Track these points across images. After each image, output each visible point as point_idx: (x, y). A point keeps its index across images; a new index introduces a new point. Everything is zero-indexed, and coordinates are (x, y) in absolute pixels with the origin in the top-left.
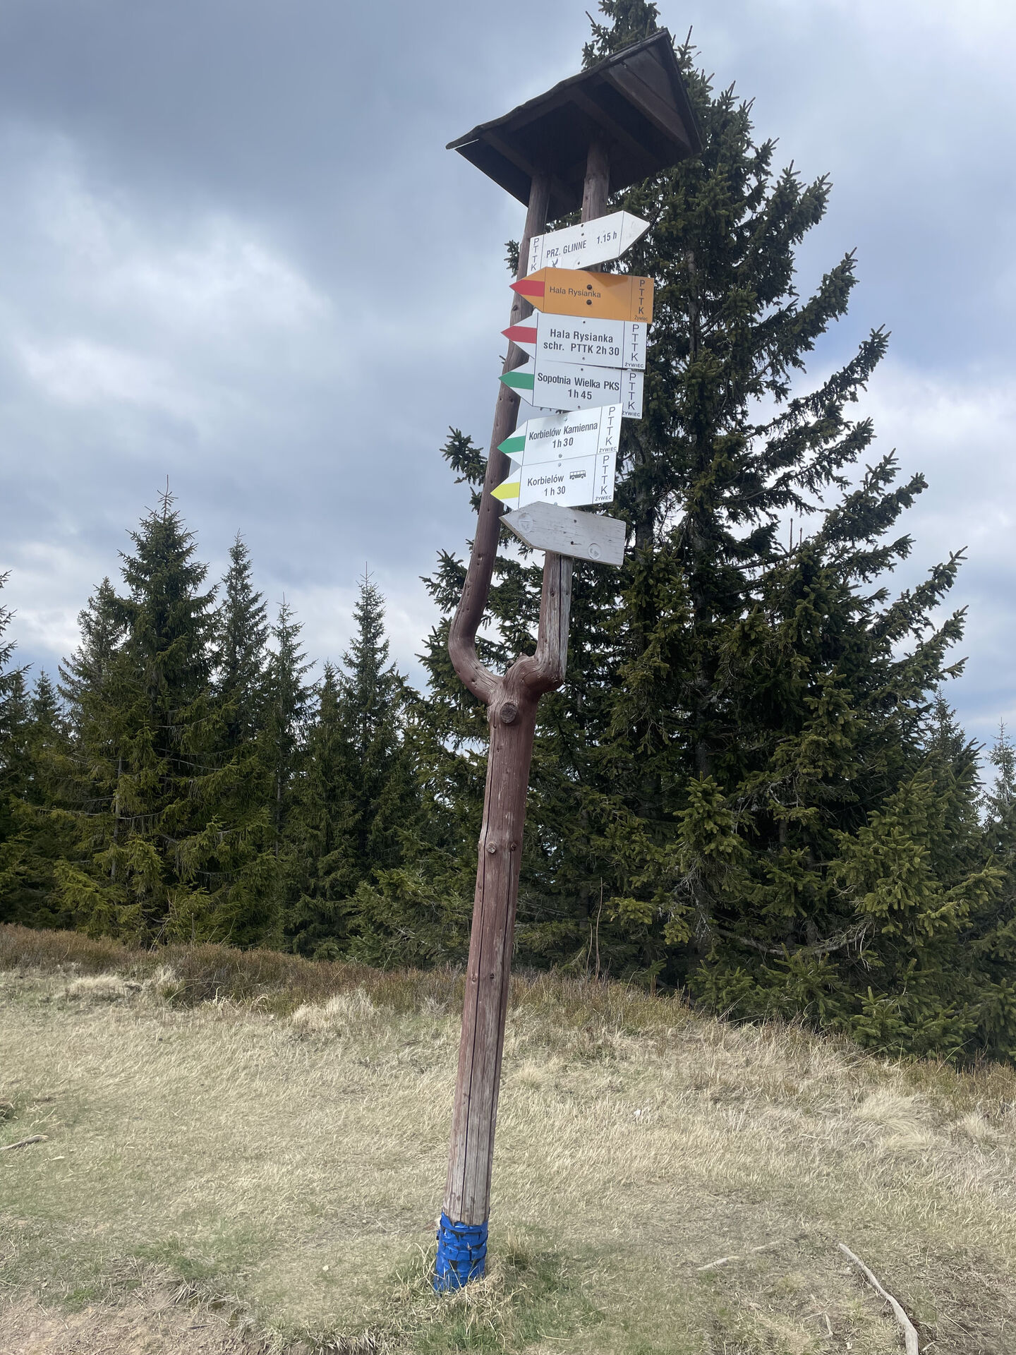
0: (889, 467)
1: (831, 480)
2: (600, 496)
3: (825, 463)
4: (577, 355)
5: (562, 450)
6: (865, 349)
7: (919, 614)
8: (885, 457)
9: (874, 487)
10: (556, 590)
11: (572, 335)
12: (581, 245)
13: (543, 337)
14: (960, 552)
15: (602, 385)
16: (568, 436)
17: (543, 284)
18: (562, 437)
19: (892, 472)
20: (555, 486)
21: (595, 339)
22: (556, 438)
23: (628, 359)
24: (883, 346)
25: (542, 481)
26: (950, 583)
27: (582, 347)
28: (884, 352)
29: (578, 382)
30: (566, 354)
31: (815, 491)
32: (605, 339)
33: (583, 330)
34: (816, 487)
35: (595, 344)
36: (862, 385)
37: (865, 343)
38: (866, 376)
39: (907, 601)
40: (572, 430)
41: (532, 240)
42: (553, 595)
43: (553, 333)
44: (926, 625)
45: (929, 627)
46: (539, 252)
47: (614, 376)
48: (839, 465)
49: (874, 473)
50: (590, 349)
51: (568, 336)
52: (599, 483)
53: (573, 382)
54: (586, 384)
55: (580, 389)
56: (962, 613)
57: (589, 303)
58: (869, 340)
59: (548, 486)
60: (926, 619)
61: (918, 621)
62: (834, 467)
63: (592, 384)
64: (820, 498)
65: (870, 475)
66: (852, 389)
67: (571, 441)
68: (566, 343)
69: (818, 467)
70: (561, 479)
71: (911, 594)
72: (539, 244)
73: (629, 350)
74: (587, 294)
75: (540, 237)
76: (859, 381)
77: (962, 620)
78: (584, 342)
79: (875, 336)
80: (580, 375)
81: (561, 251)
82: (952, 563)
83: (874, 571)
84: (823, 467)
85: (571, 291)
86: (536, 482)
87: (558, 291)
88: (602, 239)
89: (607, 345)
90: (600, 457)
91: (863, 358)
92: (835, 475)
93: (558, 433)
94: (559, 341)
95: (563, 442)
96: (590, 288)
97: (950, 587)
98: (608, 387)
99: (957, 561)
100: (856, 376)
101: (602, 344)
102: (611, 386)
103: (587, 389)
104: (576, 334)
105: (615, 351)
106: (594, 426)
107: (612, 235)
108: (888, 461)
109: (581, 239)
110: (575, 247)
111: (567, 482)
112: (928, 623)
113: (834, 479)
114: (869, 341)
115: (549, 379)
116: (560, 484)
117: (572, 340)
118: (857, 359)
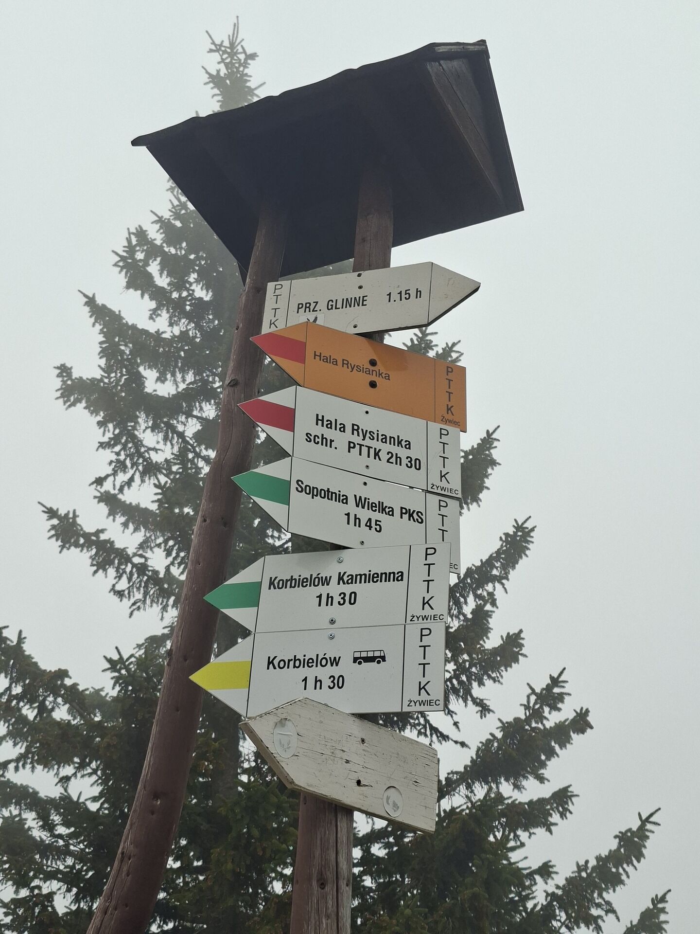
0: (556, 690)
1: (470, 702)
2: (416, 698)
3: (464, 678)
4: (357, 461)
5: (334, 610)
6: (506, 541)
7: (600, 895)
8: (552, 678)
9: (537, 715)
10: (330, 875)
11: (349, 429)
12: (360, 302)
13: (304, 423)
14: (651, 815)
15: (397, 512)
16: (348, 589)
17: (303, 345)
18: (334, 589)
19: (561, 697)
20: (324, 673)
21: (384, 439)
22: (323, 590)
23: (435, 479)
24: (528, 542)
25: (296, 662)
26: (639, 856)
27: (365, 450)
28: (528, 549)
29: (360, 502)
30: (339, 455)
31: (450, 713)
32: (400, 443)
33: (366, 424)
34: (451, 707)
35: (385, 448)
36: (503, 584)
37: (507, 535)
38: (507, 573)
39: (584, 874)
40: (352, 579)
41: (271, 286)
42: (322, 885)
43: (319, 420)
44: (607, 912)
45: (611, 915)
46: (282, 303)
47: (415, 502)
48: (481, 683)
49: (539, 696)
50: (377, 454)
51: (343, 429)
52: (414, 676)
53: (351, 501)
54: (372, 506)
55: (365, 514)
56: (663, 899)
57: (373, 385)
58: (511, 531)
59: (311, 673)
60: (608, 903)
61: (598, 906)
62: (475, 684)
63: (382, 508)
64: (456, 724)
65: (533, 698)
66: (489, 587)
67: (353, 598)
68: (341, 439)
69: (455, 682)
70: (335, 662)
71: (590, 865)
72: (285, 291)
73: (436, 466)
74: (369, 372)
75: (286, 283)
76: (499, 579)
77: (663, 910)
78: (368, 442)
79: (519, 527)
80: (363, 493)
81: (322, 305)
82: (642, 828)
83: (526, 829)
84: (461, 683)
85: (345, 363)
86: (284, 664)
87: (326, 360)
88: (395, 296)
89: (402, 453)
90: (414, 630)
91: (504, 552)
92: (475, 695)
93: (326, 581)
94: (329, 434)
95: (337, 599)
96: (373, 363)
97: (639, 861)
98: (406, 517)
99: (649, 826)
100: (495, 572)
101: (395, 449)
102: (411, 515)
103: (375, 516)
104: (355, 429)
105: (415, 464)
106: (399, 577)
107: (413, 293)
108: (555, 681)
109: (359, 294)
110: (348, 303)
111: (346, 667)
112: (611, 910)
113: (474, 700)
114: (511, 533)
115: (314, 492)
116: (335, 671)
117: (348, 436)
118: (498, 552)
